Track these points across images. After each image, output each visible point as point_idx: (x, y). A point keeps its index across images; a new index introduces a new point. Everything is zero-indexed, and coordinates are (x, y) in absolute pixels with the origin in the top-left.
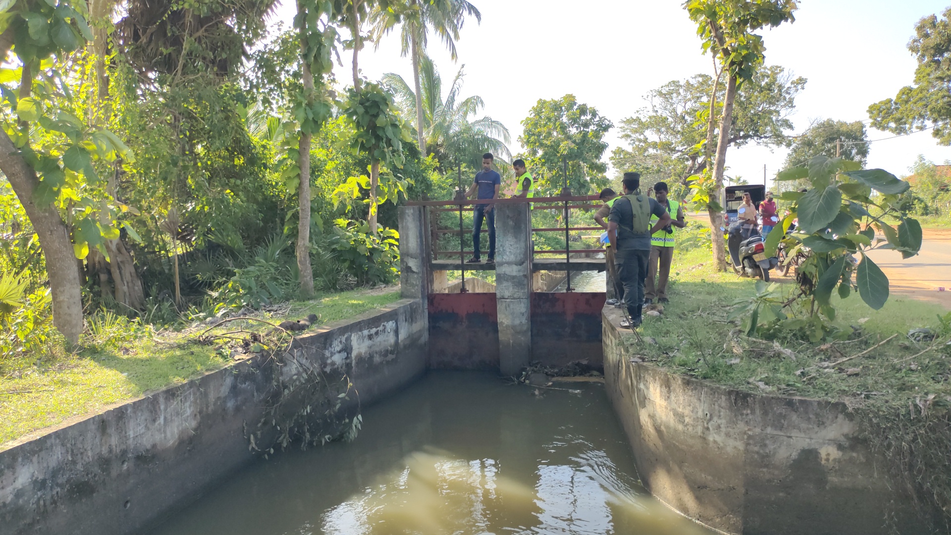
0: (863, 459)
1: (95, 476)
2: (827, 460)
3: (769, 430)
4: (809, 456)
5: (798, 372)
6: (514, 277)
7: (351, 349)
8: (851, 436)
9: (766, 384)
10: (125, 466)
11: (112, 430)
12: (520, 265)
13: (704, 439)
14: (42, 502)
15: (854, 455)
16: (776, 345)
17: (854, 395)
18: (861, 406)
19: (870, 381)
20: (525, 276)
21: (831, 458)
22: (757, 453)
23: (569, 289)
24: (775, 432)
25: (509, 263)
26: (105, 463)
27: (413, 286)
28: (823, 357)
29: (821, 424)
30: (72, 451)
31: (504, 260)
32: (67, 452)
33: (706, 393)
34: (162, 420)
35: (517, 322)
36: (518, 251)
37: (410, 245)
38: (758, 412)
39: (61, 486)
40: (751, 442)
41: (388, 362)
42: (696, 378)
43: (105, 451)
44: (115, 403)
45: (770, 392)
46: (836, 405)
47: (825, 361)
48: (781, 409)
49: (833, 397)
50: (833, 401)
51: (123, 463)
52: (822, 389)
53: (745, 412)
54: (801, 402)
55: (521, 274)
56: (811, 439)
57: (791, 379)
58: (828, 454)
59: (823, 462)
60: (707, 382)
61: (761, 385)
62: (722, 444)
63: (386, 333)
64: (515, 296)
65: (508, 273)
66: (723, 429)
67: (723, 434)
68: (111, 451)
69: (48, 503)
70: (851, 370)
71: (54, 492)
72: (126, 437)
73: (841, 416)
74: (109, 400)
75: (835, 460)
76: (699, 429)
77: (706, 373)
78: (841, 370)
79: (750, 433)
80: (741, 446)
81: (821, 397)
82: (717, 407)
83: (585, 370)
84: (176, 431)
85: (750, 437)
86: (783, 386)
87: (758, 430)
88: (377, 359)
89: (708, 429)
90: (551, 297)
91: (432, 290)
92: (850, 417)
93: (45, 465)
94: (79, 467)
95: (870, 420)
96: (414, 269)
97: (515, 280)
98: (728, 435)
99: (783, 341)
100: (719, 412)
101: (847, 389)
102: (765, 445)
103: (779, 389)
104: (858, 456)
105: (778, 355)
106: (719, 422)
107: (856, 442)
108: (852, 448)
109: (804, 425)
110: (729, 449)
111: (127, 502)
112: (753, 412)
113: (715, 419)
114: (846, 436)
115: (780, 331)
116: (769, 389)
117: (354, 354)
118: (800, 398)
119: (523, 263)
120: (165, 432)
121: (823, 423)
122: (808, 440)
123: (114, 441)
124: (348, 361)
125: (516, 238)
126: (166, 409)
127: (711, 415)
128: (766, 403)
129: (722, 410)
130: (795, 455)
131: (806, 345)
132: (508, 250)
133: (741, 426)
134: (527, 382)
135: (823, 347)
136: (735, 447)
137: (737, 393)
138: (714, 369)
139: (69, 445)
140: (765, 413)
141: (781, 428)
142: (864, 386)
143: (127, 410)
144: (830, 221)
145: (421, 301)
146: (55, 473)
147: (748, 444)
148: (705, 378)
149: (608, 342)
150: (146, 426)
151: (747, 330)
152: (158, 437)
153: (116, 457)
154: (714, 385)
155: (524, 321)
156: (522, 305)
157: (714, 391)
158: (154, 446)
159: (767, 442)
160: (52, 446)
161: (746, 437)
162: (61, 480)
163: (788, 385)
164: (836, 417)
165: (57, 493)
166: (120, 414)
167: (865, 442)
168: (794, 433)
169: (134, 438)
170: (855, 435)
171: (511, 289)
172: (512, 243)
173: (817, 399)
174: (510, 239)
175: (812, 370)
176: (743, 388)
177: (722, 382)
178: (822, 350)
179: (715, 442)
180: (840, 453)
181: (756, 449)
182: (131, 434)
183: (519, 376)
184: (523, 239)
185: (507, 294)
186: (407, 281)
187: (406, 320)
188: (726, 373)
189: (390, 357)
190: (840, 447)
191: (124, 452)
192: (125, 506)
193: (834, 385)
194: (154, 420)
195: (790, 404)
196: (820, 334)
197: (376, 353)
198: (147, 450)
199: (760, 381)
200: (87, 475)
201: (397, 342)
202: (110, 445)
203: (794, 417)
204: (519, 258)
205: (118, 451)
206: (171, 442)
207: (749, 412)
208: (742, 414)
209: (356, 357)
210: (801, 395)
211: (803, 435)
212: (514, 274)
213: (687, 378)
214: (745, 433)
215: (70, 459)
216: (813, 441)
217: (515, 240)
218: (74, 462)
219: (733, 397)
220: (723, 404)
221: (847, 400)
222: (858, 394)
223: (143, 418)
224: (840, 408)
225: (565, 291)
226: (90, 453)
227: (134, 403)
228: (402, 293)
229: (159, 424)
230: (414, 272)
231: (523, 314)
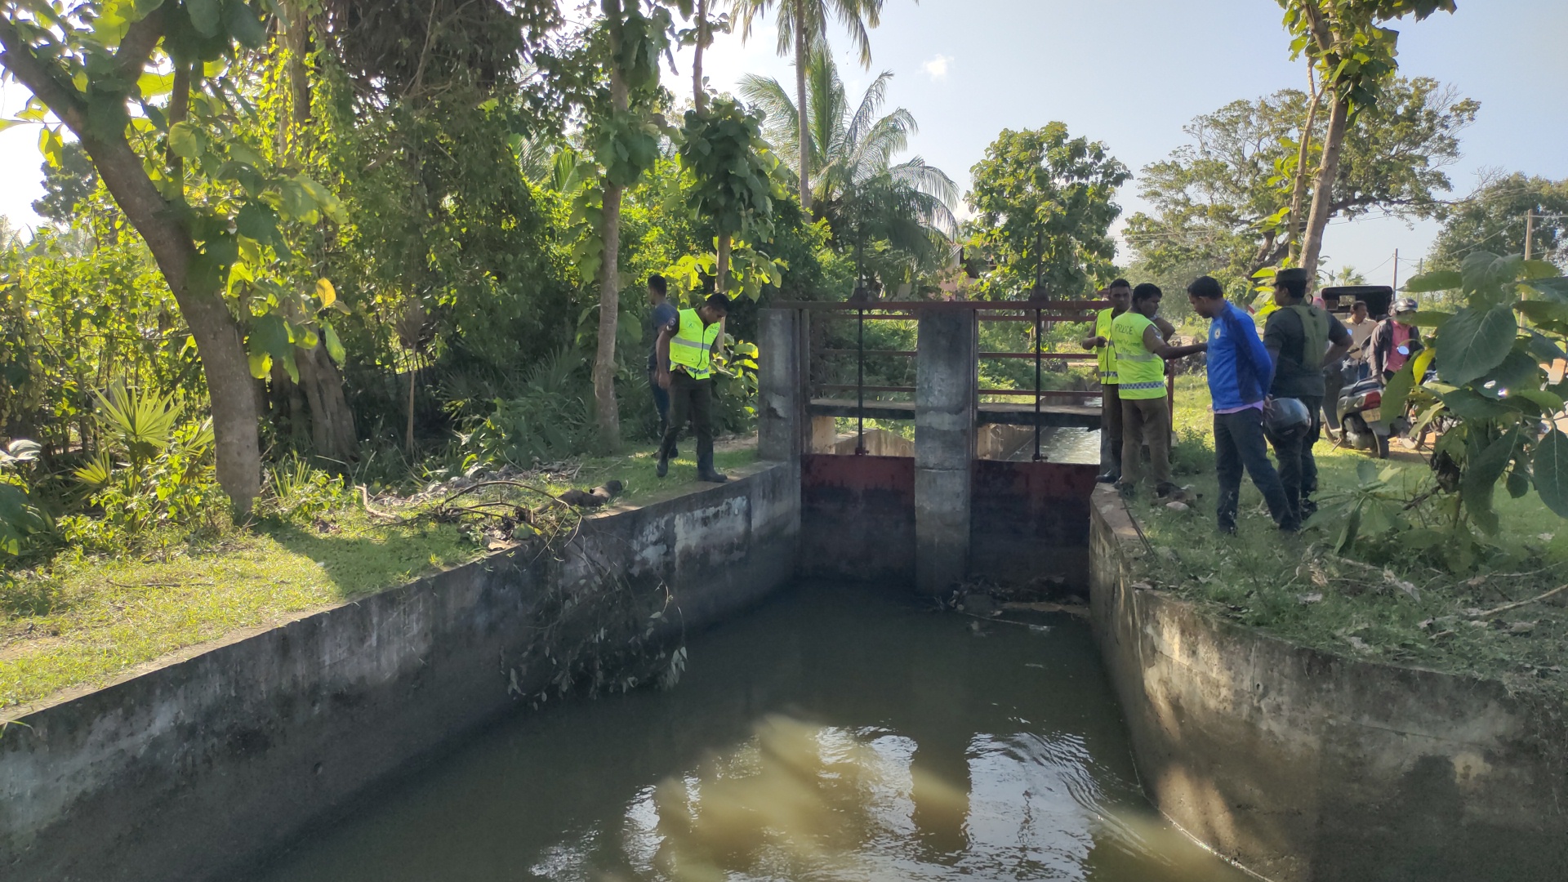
0: (1529, 780)
1: (269, 723)
2: (1466, 776)
3: (1366, 720)
4: (1433, 768)
5: (1423, 624)
6: (945, 433)
7: (674, 539)
8: (1509, 740)
9: (1365, 641)
10: (317, 710)
11: (297, 653)
12: (957, 413)
13: (1251, 726)
14: (189, 759)
15: (1514, 771)
16: (1388, 575)
17: (1520, 669)
18: (1530, 690)
19: (1550, 646)
20: (964, 432)
21: (1473, 773)
22: (1344, 756)
23: (1037, 456)
24: (1377, 724)
25: (938, 410)
26: (286, 703)
27: (779, 440)
28: (1470, 600)
29: (1458, 715)
30: (237, 682)
31: (929, 405)
32: (229, 683)
33: (1259, 650)
34: (374, 640)
35: (947, 507)
36: (954, 391)
37: (775, 373)
38: (1347, 688)
39: (219, 735)
40: (1333, 737)
41: (732, 563)
42: (1243, 623)
43: (286, 684)
44: (303, 610)
45: (1371, 656)
46: (1484, 685)
47: (1473, 605)
48: (1389, 686)
49: (1481, 671)
50: (1481, 677)
51: (314, 704)
52: (1463, 656)
53: (1324, 686)
54: (1424, 675)
55: (958, 428)
56: (1438, 739)
57: (1410, 635)
58: (1468, 767)
59: (1458, 780)
60: (1262, 633)
61: (1357, 643)
62: (1282, 738)
63: (732, 516)
64: (947, 464)
65: (935, 425)
66: (1286, 713)
67: (1284, 721)
68: (295, 684)
69: (198, 761)
70: (1518, 625)
71: (209, 744)
72: (319, 663)
73: (1493, 705)
74: (295, 605)
75: (1479, 777)
76: (1245, 709)
77: (1261, 617)
78: (1499, 624)
79: (1331, 722)
80: (1313, 741)
81: (1461, 669)
82: (1276, 674)
83: (1057, 593)
84: (395, 658)
85: (1331, 729)
86: (1394, 647)
87: (1346, 719)
88: (716, 557)
89: (1259, 709)
90: (1006, 468)
91: (810, 448)
92: (1511, 706)
93: (195, 702)
94: (247, 707)
95: (1545, 714)
96: (781, 412)
97: (948, 438)
98: (1292, 722)
99: (1401, 568)
100: (1281, 683)
101: (1507, 658)
102: (1358, 745)
103: (1387, 652)
104: (1522, 773)
105: (1390, 592)
106: (1280, 699)
107: (1516, 750)
108: (1510, 759)
109: (1428, 716)
110: (1295, 748)
111: (318, 765)
112: (1339, 687)
113: (1273, 694)
114: (1501, 738)
115: (1397, 549)
116: (1369, 650)
117: (678, 547)
118: (1422, 669)
119: (961, 409)
120: (378, 660)
121: (1462, 714)
122: (1432, 741)
123: (300, 669)
124: (669, 558)
125: (951, 368)
126: (380, 624)
127: (1266, 688)
128: (1362, 674)
129: (1286, 680)
130: (1408, 764)
131: (1441, 575)
132: (937, 388)
133: (1317, 709)
134: (961, 607)
135: (1472, 582)
136: (1304, 744)
137: (1314, 654)
138: (1276, 610)
139: (232, 673)
140: (1361, 691)
141: (1387, 718)
142: (1538, 655)
143: (321, 623)
144: (1493, 366)
145: (790, 466)
146: (209, 715)
147: (1326, 741)
148: (1258, 624)
149: (1098, 550)
150: (349, 649)
151: (1339, 544)
152: (367, 667)
153: (303, 694)
154: (1276, 638)
155: (959, 506)
156: (958, 480)
157: (1272, 649)
158: (362, 679)
159: (1362, 740)
160: (206, 673)
161: (1324, 728)
162: (220, 725)
163: (1404, 646)
164: (1486, 706)
165: (213, 746)
166: (311, 628)
167: (1534, 750)
168: (1410, 728)
169: (331, 666)
170: (1519, 736)
171: (939, 452)
172: (944, 376)
173: (1452, 672)
174: (940, 369)
175: (1449, 625)
176: (1323, 645)
177: (1288, 634)
178: (1470, 588)
179: (1270, 732)
180: (1489, 767)
181: (1341, 749)
182: (327, 659)
183: (947, 596)
184: (962, 370)
185: (932, 460)
186: (768, 432)
187: (764, 497)
188: (1297, 617)
189: (737, 555)
190: (1489, 756)
191: (315, 688)
192: (315, 770)
193: (1485, 651)
194: (362, 640)
195: (1405, 678)
196: (1466, 558)
197: (714, 547)
198: (350, 686)
199: (1354, 635)
200: (258, 720)
201: (748, 532)
202: (295, 675)
203: (1411, 701)
204: (954, 402)
205: (306, 686)
206: (388, 675)
207: (1332, 686)
208: (1320, 690)
209: (681, 553)
210: (1426, 665)
211: (1425, 733)
212: (946, 427)
213: (1226, 621)
214: (1323, 721)
215: (233, 694)
216: (1442, 743)
217: (949, 371)
218: (239, 699)
219: (1305, 661)
220: (1287, 671)
221: (1505, 678)
222: (1527, 669)
223: (345, 635)
224: (1491, 690)
225: (1030, 460)
226: (263, 687)
227: (332, 612)
228: (760, 450)
229: (370, 646)
230: (780, 418)
231: (958, 496)
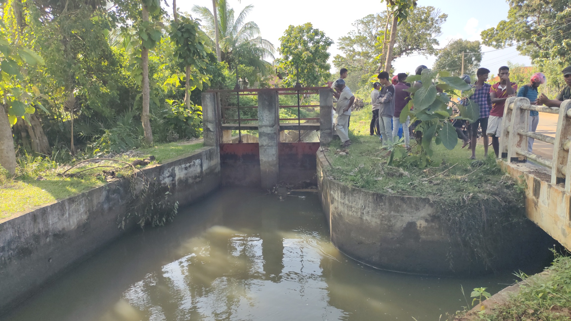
0: (437, 226)
1: (31, 245)
2: (420, 227)
3: (392, 213)
4: (412, 225)
5: (409, 183)
6: (269, 134)
7: (175, 175)
8: (432, 215)
9: (392, 190)
10: (48, 240)
11: (39, 220)
12: (272, 127)
13: (361, 218)
14: (3, 258)
15: (433, 224)
16: (401, 170)
17: (434, 194)
18: (437, 200)
19: (444, 187)
20: (275, 133)
21: (422, 226)
22: (386, 224)
23: (300, 140)
24: (395, 214)
25: (266, 126)
26: (36, 238)
27: (211, 139)
28: (424, 176)
29: (417, 209)
30: (18, 231)
31: (263, 124)
32: (16, 231)
33: (363, 195)
34: (67, 215)
35: (270, 159)
36: (271, 119)
37: (209, 115)
38: (387, 204)
39: (13, 250)
40: (384, 219)
41: (197, 183)
42: (358, 187)
43: (36, 231)
44: (40, 205)
45: (393, 194)
46: (425, 199)
47: (425, 177)
48: (399, 202)
49: (424, 196)
50: (423, 197)
51: (46, 238)
52: (419, 192)
53: (381, 204)
54: (408, 198)
55: (273, 132)
56: (412, 217)
57: (405, 187)
58: (421, 224)
59: (418, 228)
60: (363, 190)
61: (390, 190)
62: (369, 221)
63: (195, 166)
64: (270, 145)
65: (265, 132)
66: (370, 213)
67: (370, 216)
68: (39, 231)
69: (6, 259)
70: (435, 182)
71: (10, 253)
72: (47, 224)
73: (427, 205)
74: (37, 204)
75: (424, 227)
76: (359, 213)
77: (364, 185)
78: (431, 182)
79: (383, 215)
80: (378, 221)
81: (418, 195)
82: (367, 202)
83: (307, 185)
84: (75, 221)
85: (383, 217)
86: (400, 190)
87: (387, 213)
88: (190, 181)
89: (363, 213)
90: (290, 145)
91: (222, 142)
92: (431, 205)
93: (4, 239)
94: (23, 240)
95: (441, 206)
96: (211, 129)
97: (270, 136)
98: (372, 216)
99: (406, 168)
100: (369, 204)
101: (431, 191)
102: (390, 221)
103: (398, 192)
104: (435, 225)
105: (401, 175)
106: (369, 209)
107: (434, 218)
108: (432, 221)
109: (409, 210)
110: (373, 224)
111: (50, 259)
112: (385, 205)
113: (367, 208)
114: (429, 215)
115: (405, 162)
116: (393, 192)
117: (177, 178)
118: (407, 196)
119: (274, 126)
120: (69, 221)
121: (419, 209)
122: (411, 218)
123: (41, 226)
124: (173, 182)
125: (269, 111)
126: (69, 208)
127: (365, 206)
128: (391, 199)
129: (370, 204)
130: (404, 225)
131: (417, 169)
132: (265, 119)
133: (379, 211)
134: (276, 192)
135: (425, 171)
136: (376, 222)
137: (377, 194)
138: (367, 182)
139: (16, 228)
140: (391, 204)
141: (398, 212)
142: (440, 190)
143: (47, 209)
144: (430, 104)
145: (216, 148)
146: (9, 243)
147: (382, 220)
148: (362, 187)
149: (319, 170)
150: (58, 218)
151: (388, 162)
152: (65, 224)
153: (43, 234)
154: (366, 191)
155: (274, 159)
156: (274, 150)
157: (366, 194)
158: (64, 229)
159: (392, 219)
160: (7, 228)
161: (381, 217)
162: (13, 246)
163: (403, 190)
164: (425, 206)
165: (11, 253)
166: (44, 211)
167: (438, 217)
168: (404, 214)
169: (52, 225)
170: (434, 214)
171: (267, 141)
172: (267, 114)
173: (416, 197)
174: (266, 112)
175: (416, 183)
176: (380, 192)
177: (371, 189)
178: (424, 172)
179: (366, 220)
180: (427, 224)
181: (386, 223)
182: (50, 222)
183: (271, 189)
184: (274, 112)
185: (265, 143)
186: (207, 136)
187: (207, 159)
188: (373, 184)
189: (198, 180)
190: (427, 221)
191: (47, 232)
192: (49, 261)
193: (425, 190)
194: (63, 215)
195: (403, 199)
196: (424, 164)
197: (190, 177)
198: (60, 231)
199: (390, 188)
200: (27, 244)
201: (201, 171)
202: (39, 228)
203: (405, 206)
204: (271, 123)
205: (43, 231)
206: (73, 227)
207: (383, 204)
208: (379, 205)
209: (178, 180)
210: (408, 195)
211: (409, 215)
212: (269, 132)
213: (353, 187)
214: (381, 215)
215: (17, 235)
216: (413, 218)
217: (269, 113)
218: (19, 237)
219: (375, 197)
220: (371, 201)
221: (430, 197)
222: (436, 194)
223: (56, 213)
224: (426, 201)
226: (28, 233)
227: (51, 205)
228: (204, 143)
229: (66, 217)
230: (211, 131)
231: (274, 155)
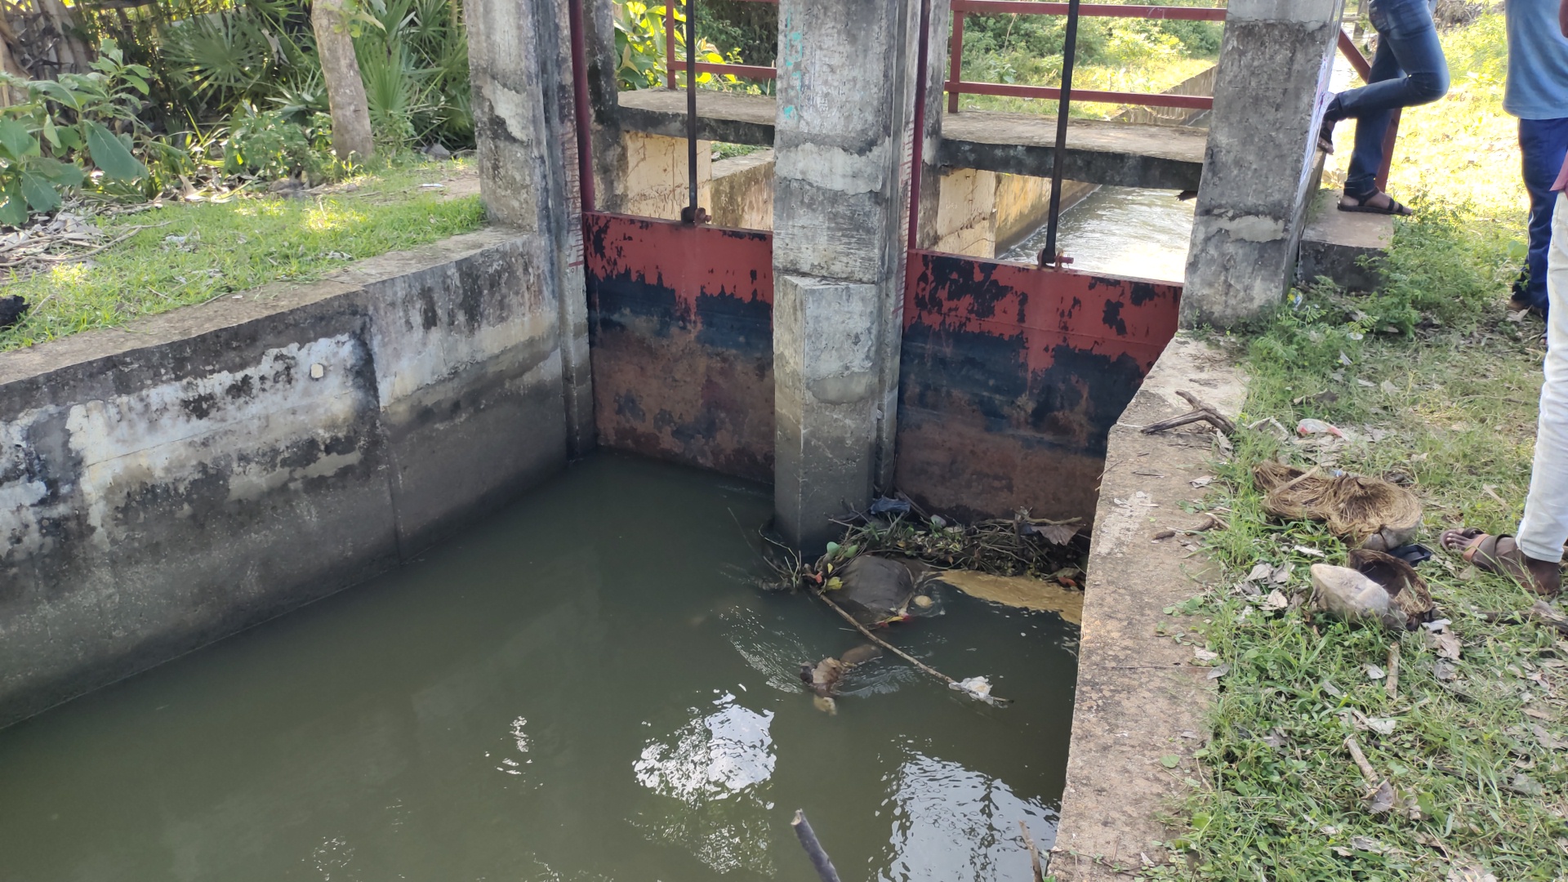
6: (836, 197)
7: (76, 463)
12: (861, 152)
20: (877, 197)
23: (1049, 254)
25: (820, 141)
27: (515, 187)
31: (804, 128)
35: (829, 365)
36: (857, 97)
37: (497, 37)
55: (863, 187)
63: (300, 384)
64: (837, 268)
65: (813, 177)
90: (978, 276)
96: (515, 128)
97: (841, 209)
117: (93, 483)
119: (871, 144)
124: (61, 510)
125: (852, 39)
132: (820, 89)
155: (858, 360)
156: (856, 306)
171: (823, 240)
172: (836, 60)
174: (828, 42)
184: (878, 47)
185: (808, 258)
186: (496, 167)
197: (244, 458)
204: (857, 125)
209: (110, 492)
212: (838, 184)
217: (847, 48)
228: (484, 206)
230: (514, 140)
231: (857, 340)
